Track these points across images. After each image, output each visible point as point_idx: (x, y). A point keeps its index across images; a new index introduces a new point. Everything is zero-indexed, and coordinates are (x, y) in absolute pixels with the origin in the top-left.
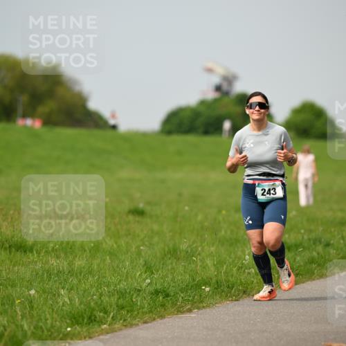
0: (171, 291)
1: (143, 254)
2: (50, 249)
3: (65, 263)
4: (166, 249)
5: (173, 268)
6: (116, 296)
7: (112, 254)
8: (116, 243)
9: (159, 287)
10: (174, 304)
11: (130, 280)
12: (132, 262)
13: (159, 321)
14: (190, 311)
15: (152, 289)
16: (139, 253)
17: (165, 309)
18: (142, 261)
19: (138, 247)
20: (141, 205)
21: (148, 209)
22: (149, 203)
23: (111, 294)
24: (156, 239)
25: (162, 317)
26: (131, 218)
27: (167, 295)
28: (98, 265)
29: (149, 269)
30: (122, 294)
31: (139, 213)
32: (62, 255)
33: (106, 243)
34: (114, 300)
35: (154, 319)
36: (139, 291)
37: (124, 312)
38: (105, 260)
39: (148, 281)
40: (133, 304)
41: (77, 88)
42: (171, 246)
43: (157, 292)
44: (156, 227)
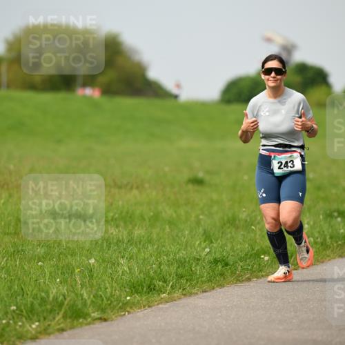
0: (231, 260)
1: (202, 223)
2: (110, 218)
3: (125, 233)
4: (226, 218)
5: (232, 237)
6: (176, 265)
7: (171, 223)
8: (175, 212)
9: (218, 256)
10: (233, 273)
11: (189, 249)
12: (191, 231)
13: (219, 290)
14: (249, 280)
15: (211, 258)
16: (198, 222)
17: (224, 278)
18: (201, 230)
19: (197, 216)
20: (201, 175)
21: (207, 178)
22: (208, 172)
23: (170, 264)
24: (215, 208)
25: (221, 286)
26: (190, 186)
27: (227, 264)
28: (158, 234)
29: (208, 238)
30: (181, 263)
31: (198, 182)
32: (122, 224)
33: (166, 212)
34: (173, 269)
35: (213, 288)
36: (198, 260)
37: (183, 281)
38: (164, 230)
39: (208, 250)
40: (193, 273)
41: (136, 58)
42: (230, 215)
43: (216, 261)
44: (215, 196)
